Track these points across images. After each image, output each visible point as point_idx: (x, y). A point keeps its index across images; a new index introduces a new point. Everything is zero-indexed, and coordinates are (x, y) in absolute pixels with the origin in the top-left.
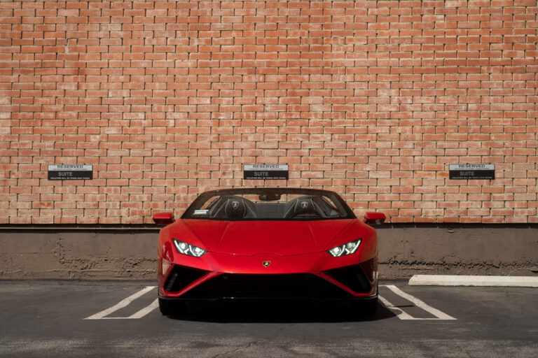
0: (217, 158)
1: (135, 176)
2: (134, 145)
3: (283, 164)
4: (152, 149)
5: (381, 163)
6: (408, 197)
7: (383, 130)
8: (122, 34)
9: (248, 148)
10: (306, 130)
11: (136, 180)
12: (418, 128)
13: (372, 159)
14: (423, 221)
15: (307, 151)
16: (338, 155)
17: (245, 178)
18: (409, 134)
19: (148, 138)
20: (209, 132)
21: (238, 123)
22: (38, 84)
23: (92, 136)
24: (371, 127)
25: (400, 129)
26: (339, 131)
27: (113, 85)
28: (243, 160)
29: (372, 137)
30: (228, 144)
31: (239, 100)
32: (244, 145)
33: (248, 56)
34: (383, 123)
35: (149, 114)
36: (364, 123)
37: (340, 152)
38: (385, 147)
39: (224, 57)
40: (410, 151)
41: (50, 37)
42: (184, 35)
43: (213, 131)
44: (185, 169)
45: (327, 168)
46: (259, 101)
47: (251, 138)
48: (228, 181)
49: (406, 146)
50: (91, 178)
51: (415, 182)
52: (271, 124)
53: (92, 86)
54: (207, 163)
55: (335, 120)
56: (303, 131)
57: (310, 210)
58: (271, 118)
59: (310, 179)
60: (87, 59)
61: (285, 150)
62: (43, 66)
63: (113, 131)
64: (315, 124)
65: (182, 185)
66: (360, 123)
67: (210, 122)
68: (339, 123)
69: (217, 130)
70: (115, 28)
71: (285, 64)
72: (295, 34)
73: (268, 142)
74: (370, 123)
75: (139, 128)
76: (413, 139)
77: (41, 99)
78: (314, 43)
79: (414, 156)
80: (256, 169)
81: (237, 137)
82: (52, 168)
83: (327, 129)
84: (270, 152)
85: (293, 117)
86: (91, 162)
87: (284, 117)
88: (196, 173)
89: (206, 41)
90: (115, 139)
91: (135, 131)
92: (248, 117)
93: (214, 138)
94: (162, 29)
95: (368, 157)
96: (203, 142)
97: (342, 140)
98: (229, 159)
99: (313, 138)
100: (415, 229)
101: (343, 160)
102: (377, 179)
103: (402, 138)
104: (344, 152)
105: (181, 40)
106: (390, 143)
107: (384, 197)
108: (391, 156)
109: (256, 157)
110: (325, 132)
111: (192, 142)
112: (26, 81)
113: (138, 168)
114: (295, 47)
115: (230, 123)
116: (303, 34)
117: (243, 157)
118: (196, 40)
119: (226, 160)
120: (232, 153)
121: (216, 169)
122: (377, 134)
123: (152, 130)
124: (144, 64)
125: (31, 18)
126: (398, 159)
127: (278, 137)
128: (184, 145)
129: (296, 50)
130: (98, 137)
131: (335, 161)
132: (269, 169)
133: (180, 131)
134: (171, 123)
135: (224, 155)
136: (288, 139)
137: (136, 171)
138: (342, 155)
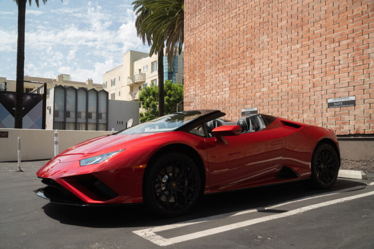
0: (314, 97)
2: (274, 95)
3: (352, 96)
4: (282, 96)
8: (268, 40)
9: (330, 89)
10: (367, 71)
15: (368, 85)
17: (329, 107)
19: (280, 91)
21: (324, 75)
22: (238, 73)
23: (257, 93)
27: (265, 67)
28: (327, 96)
30: (319, 88)
31: (324, 61)
32: (327, 87)
33: (329, 33)
35: (280, 78)
39: (316, 38)
41: (241, 50)
42: (295, 32)
43: (311, 82)
44: (297, 106)
46: (336, 59)
47: (332, 82)
48: (319, 110)
52: (344, 72)
53: (257, 69)
54: (308, 101)
56: (365, 73)
58: (343, 68)
59: (370, 104)
60: (256, 56)
61: (353, 87)
62: (239, 64)
63: (265, 89)
64: (373, 66)
67: (309, 77)
69: (312, 81)
70: (265, 38)
71: (352, 32)
72: (358, 10)
73: (342, 83)
75: (276, 86)
77: (239, 79)
78: (371, 12)
80: (335, 101)
81: (323, 83)
82: (243, 110)
84: (343, 89)
85: (358, 64)
86: (257, 106)
87: (352, 66)
88: (302, 107)
89: (307, 31)
90: (266, 93)
91: (274, 88)
92: (330, 70)
93: (311, 86)
94: (285, 32)
96: (305, 89)
98: (320, 97)
99: (372, 76)
105: (295, 34)
109: (335, 93)
111: (300, 90)
112: (235, 71)
114: (359, 18)
115: (320, 75)
116: (364, 8)
118: (301, 32)
119: (318, 98)
120: (321, 93)
121: (313, 103)
123: (281, 86)
124: (278, 52)
125: (234, 44)
127: (348, 79)
128: (296, 92)
129: (359, 20)
130: (259, 93)
132: (343, 100)
133: (294, 84)
134: (290, 81)
135: (317, 95)
136: (355, 80)
137: (275, 109)
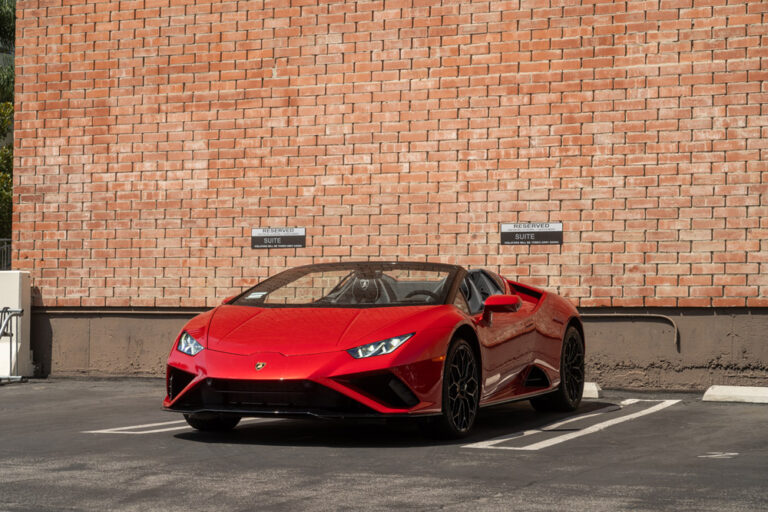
0: (466, 215)
1: (358, 242)
2: (357, 200)
3: (554, 222)
4: (381, 205)
5: (697, 218)
6: (738, 268)
7: (701, 169)
8: (342, 47)
9: (507, 200)
10: (588, 171)
11: (360, 248)
12: (753, 163)
13: (683, 211)
14: (760, 305)
15: (590, 202)
16: (634, 207)
17: (502, 243)
18: (740, 173)
19: (375, 189)
20: (455, 178)
21: (492, 165)
22: (241, 121)
23: (305, 189)
24: (683, 165)
25: (726, 167)
26: (635, 173)
27: (331, 119)
28: (500, 217)
29: (684, 179)
30: (479, 195)
31: (494, 132)
32: (501, 195)
33: (508, 69)
34: (701, 158)
35: (376, 156)
36: (672, 159)
37: (635, 203)
38: (703, 193)
39: (476, 72)
40: (741, 200)
41: (255, 57)
42: (422, 45)
43: (460, 178)
44: (423, 232)
45: (618, 226)
46: (523, 132)
47: (511, 186)
48: (479, 247)
49: (735, 192)
50: (304, 246)
51: (749, 245)
52: (539, 165)
53: (305, 120)
54: (452, 222)
55: (630, 157)
56: (584, 174)
58: (539, 155)
59: (593, 243)
60: (301, 84)
61: (558, 202)
62: (246, 96)
63: (330, 181)
64: (601, 163)
65: (420, 253)
66: (666, 159)
67: (456, 165)
68: (636, 160)
69: (465, 176)
70: (334, 40)
71: (559, 77)
72: (574, 32)
73: (534, 190)
74: (682, 158)
75: (365, 177)
76: (746, 181)
77: (243, 141)
78: (600, 45)
79: (747, 207)
80: (517, 230)
81: (492, 185)
82: (257, 232)
83: (618, 169)
84: (537, 205)
85: (570, 153)
86: (303, 223)
87: (557, 154)
88: (437, 237)
89: (452, 50)
90: (334, 192)
91: (359, 180)
92: (508, 155)
93: (461, 187)
94: (394, 38)
95: (679, 209)
96: (446, 192)
97: (640, 185)
98: (482, 217)
99: (598, 182)
100: (749, 316)
101: (642, 214)
102: (691, 242)
103: (730, 179)
104: (642, 203)
105: (419, 51)
106: (711, 188)
107: (701, 269)
108: (713, 208)
109: (518, 212)
110: (615, 174)
111: (432, 193)
112: (227, 117)
113: (362, 232)
114: (574, 51)
115: (484, 165)
116: (585, 31)
117: (500, 214)
118: (438, 49)
119: (477, 217)
120: (486, 207)
121: (464, 230)
122: (692, 174)
123: (380, 178)
124: (371, 87)
125: (231, 34)
126: (721, 212)
127: (548, 183)
128: (422, 197)
129: (574, 56)
130: (312, 189)
131: (629, 216)
132: (536, 229)
133: (415, 178)
134: (405, 167)
135: (475, 211)
136: (563, 186)
137: (360, 236)
138: (639, 206)
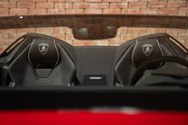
9: (78, 2)
13: (182, 10)
15: (126, 4)
16: (153, 7)
57: (156, 52)
61: (108, 4)
84: (96, 5)
98: (62, 11)
101: (157, 11)
104: (158, 4)
109: (84, 9)
120: (65, 6)
135: (58, 8)
138: (156, 7)
